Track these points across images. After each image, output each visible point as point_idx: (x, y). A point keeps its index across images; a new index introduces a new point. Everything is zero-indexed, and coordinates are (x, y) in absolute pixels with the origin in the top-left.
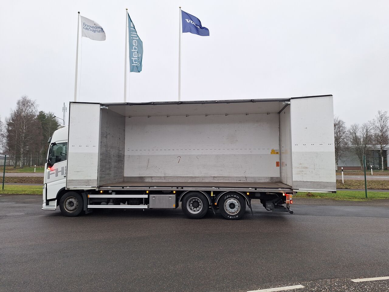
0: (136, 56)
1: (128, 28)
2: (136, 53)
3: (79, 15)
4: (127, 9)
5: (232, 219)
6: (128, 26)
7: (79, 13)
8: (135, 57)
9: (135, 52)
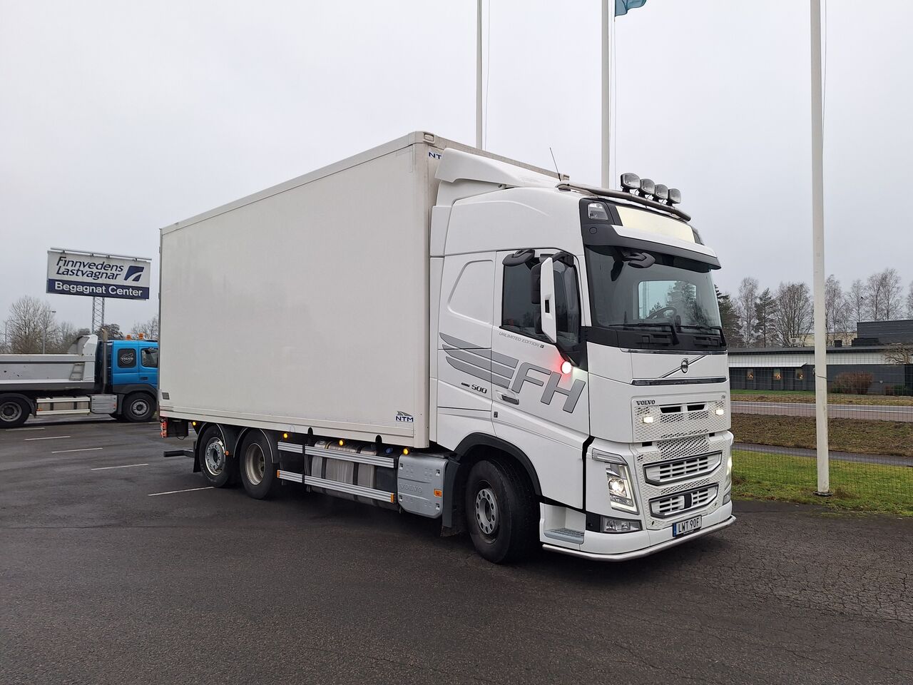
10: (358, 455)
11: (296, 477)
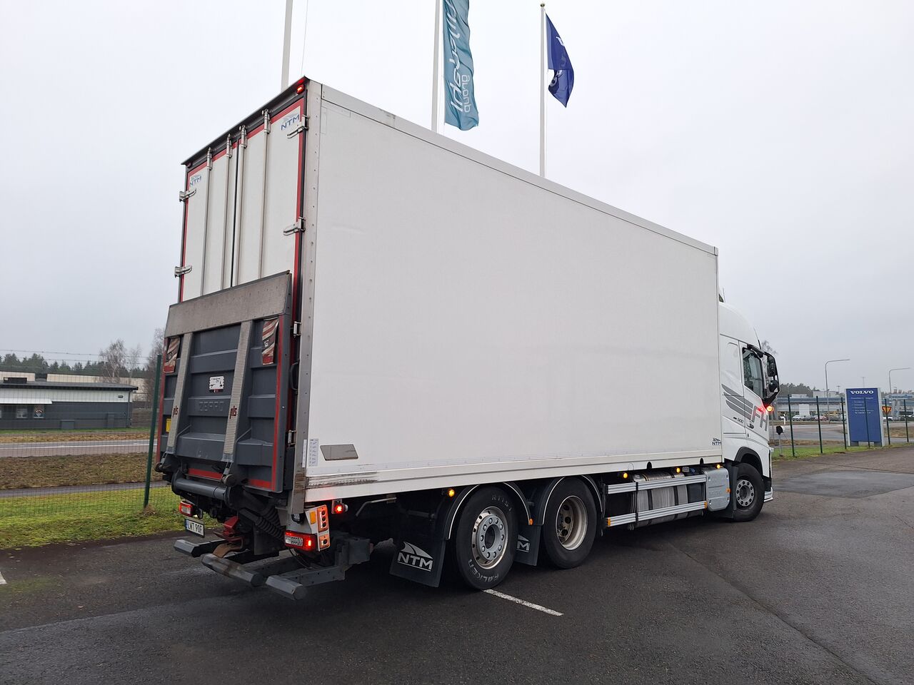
10: (673, 480)
11: (628, 519)
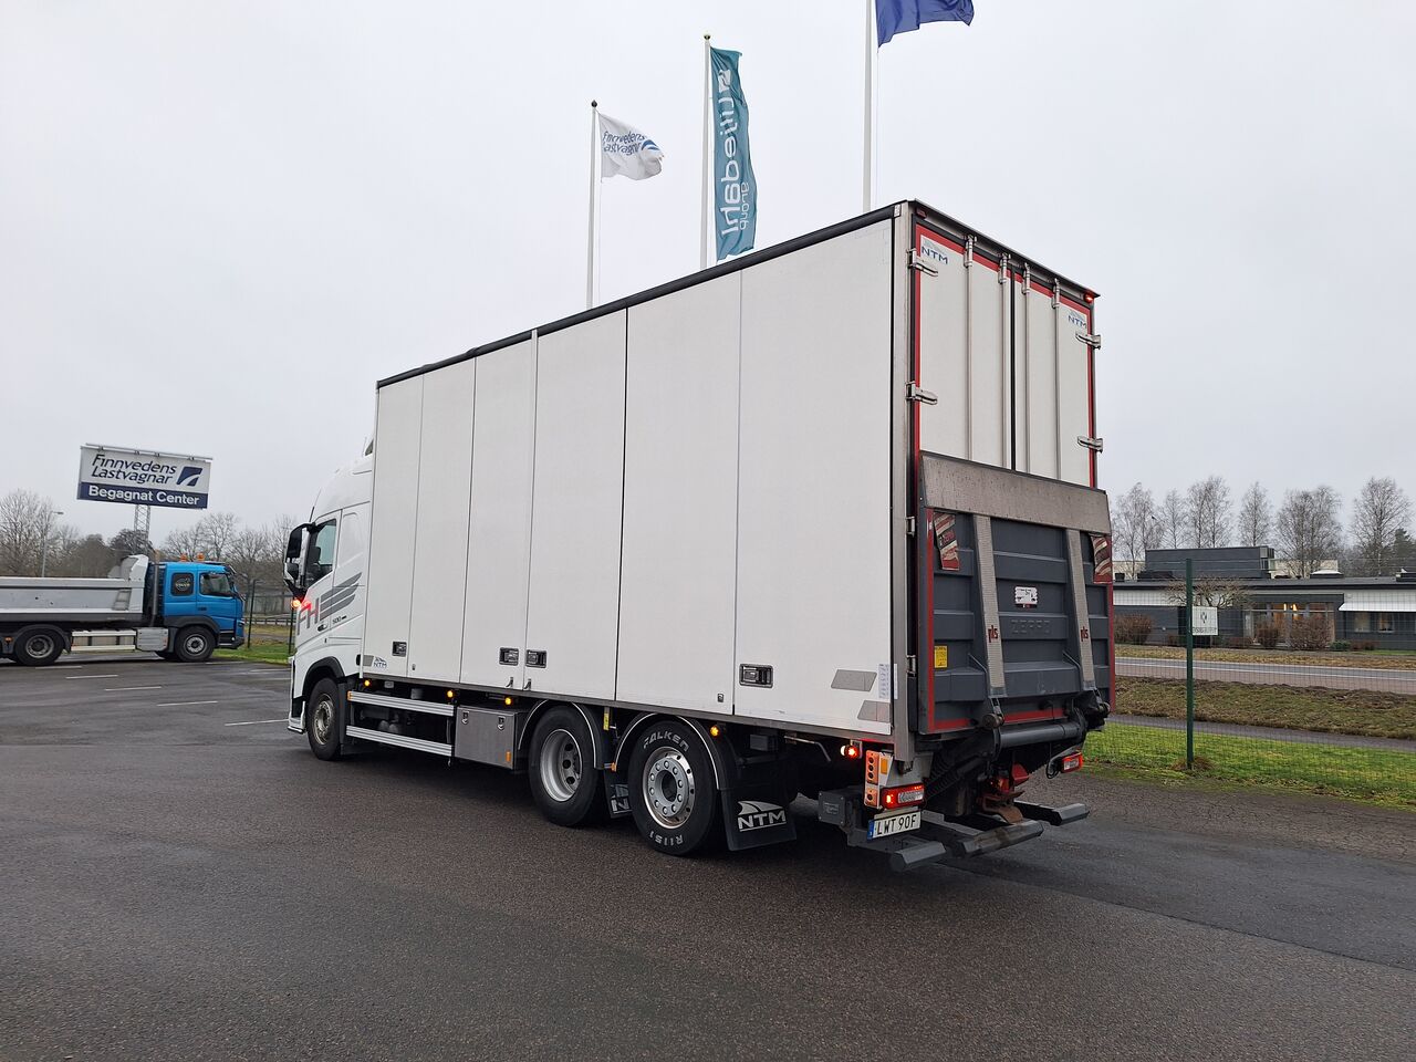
0: (735, 197)
1: (711, 101)
2: (735, 189)
3: (594, 113)
4: (708, 38)
5: (660, 849)
6: (711, 95)
7: (594, 104)
8: (732, 201)
9: (731, 183)
